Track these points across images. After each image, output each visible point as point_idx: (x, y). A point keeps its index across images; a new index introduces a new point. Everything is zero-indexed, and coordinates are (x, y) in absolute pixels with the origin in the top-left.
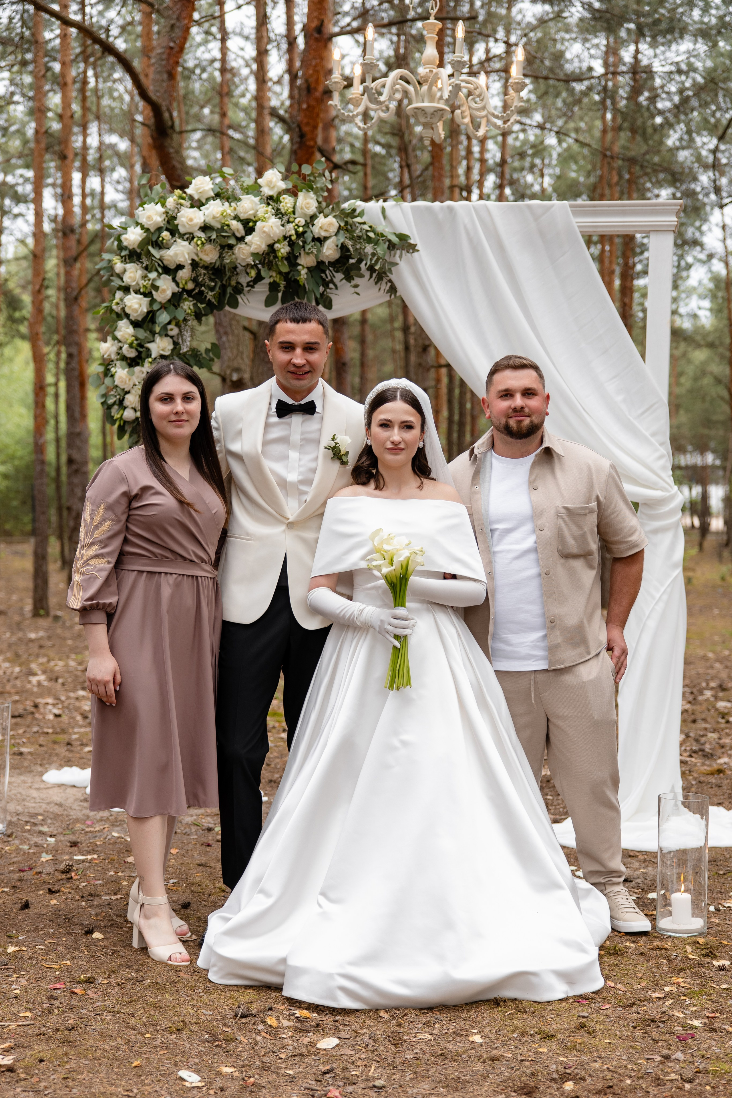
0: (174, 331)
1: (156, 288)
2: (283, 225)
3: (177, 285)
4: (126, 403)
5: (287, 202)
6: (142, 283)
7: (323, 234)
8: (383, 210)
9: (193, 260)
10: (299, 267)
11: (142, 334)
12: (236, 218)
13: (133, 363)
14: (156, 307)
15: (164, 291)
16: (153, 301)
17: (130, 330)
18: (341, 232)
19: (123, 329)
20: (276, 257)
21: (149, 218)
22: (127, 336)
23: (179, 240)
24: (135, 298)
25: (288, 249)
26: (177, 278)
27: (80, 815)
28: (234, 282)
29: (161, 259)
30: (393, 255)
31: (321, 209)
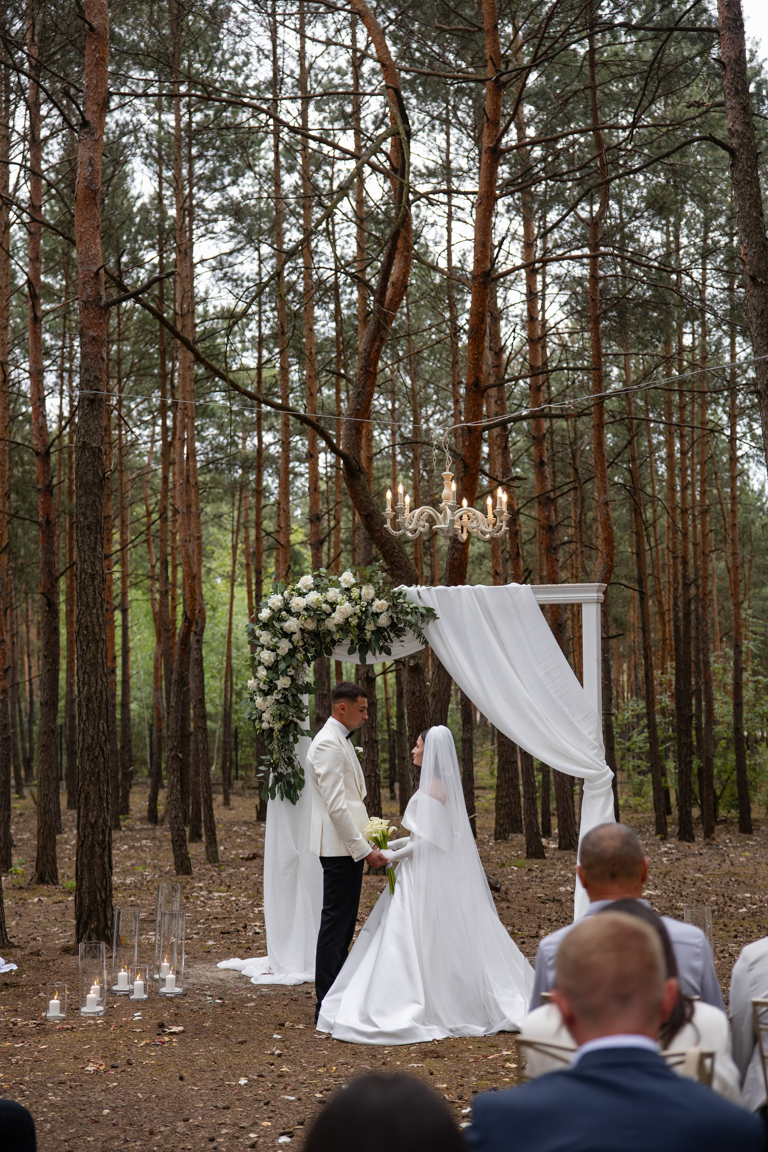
0: (292, 672)
1: (279, 647)
2: (353, 607)
3: (292, 643)
4: (263, 718)
5: (355, 593)
6: (270, 643)
7: (379, 611)
8: (419, 593)
9: (301, 629)
10: (366, 631)
11: (272, 675)
12: (326, 602)
13: (266, 694)
14: (279, 658)
15: (284, 648)
16: (277, 655)
17: (264, 673)
18: (390, 609)
19: (261, 672)
20: (350, 626)
21: (273, 604)
22: (263, 676)
23: (291, 617)
24: (266, 652)
25: (357, 621)
26: (292, 640)
27: (233, 986)
28: (328, 639)
29: (282, 629)
30: (423, 622)
31: (378, 596)
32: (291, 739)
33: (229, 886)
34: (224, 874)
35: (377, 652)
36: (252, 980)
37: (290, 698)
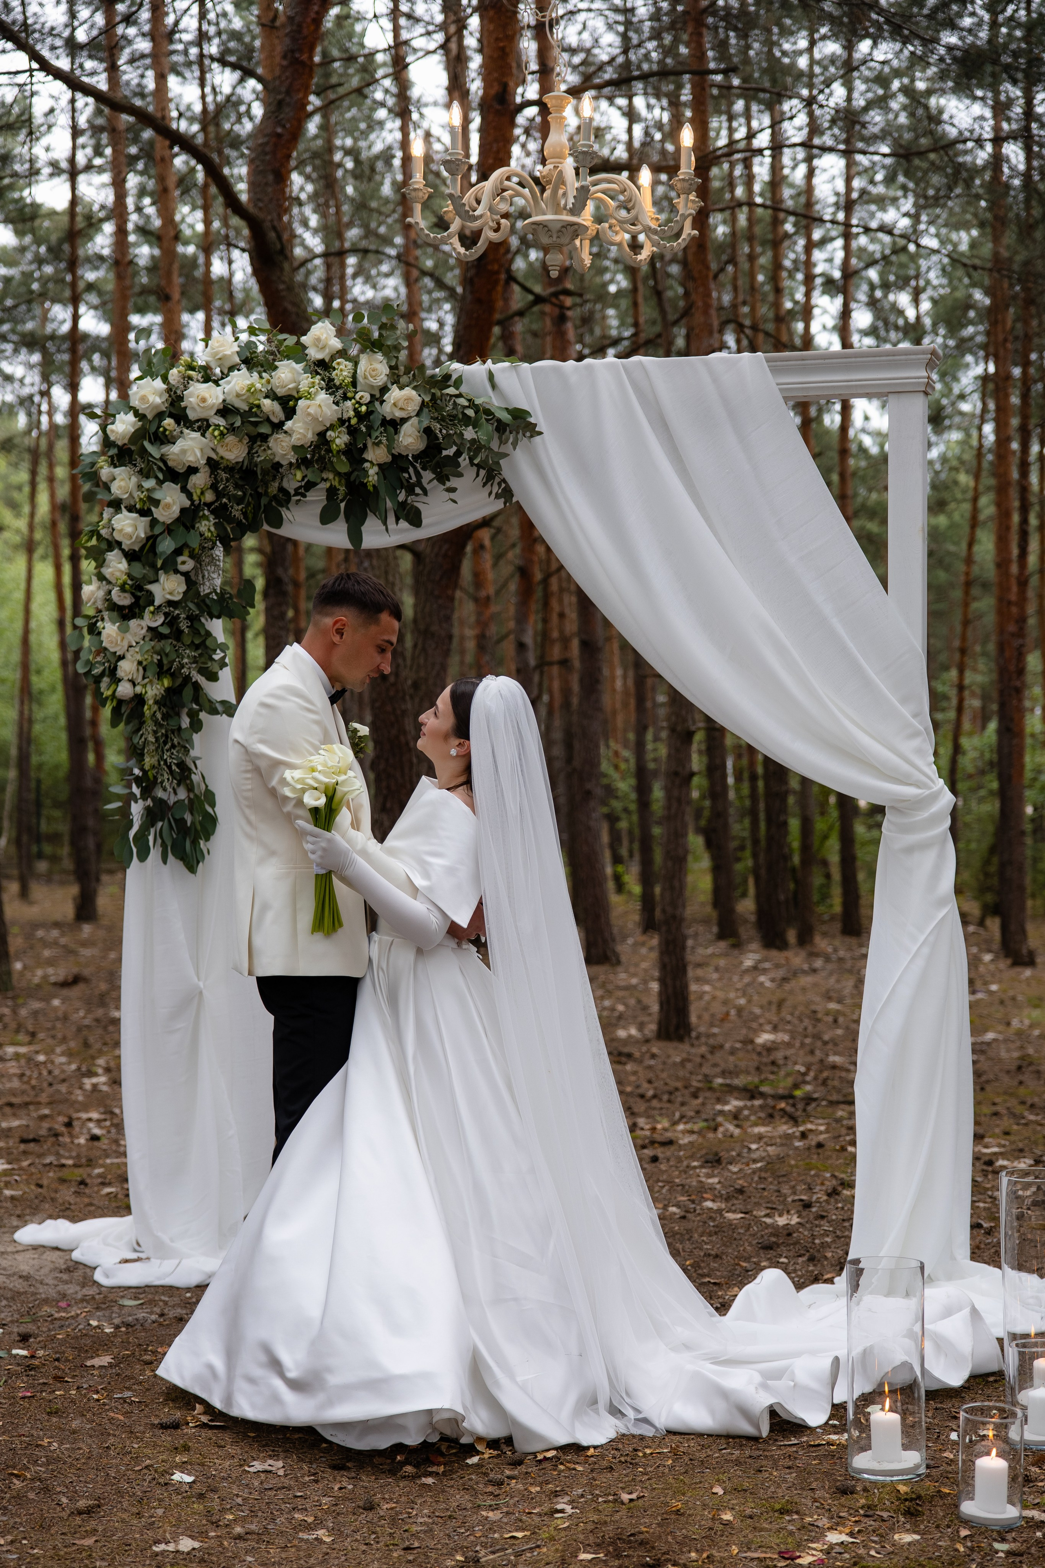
0: (186, 564)
1: (157, 503)
2: (337, 403)
3: (189, 495)
4: (120, 673)
5: (342, 370)
6: (137, 494)
7: (399, 414)
8: (491, 376)
9: (209, 459)
10: (366, 465)
11: (139, 570)
12: (271, 395)
13: (125, 614)
14: (158, 530)
15: (168, 506)
16: (154, 522)
17: (123, 565)
18: (426, 410)
19: (113, 564)
20: (329, 450)
21: (143, 399)
22: (118, 574)
23: (186, 431)
24: (127, 518)
25: (346, 438)
26: (189, 487)
27: (52, 1293)
28: (273, 488)
29: (163, 459)
30: (502, 442)
31: (395, 378)
32: (185, 722)
33: (33, 1035)
34: (23, 1012)
35: (391, 519)
36: (98, 1276)
37: (184, 625)
